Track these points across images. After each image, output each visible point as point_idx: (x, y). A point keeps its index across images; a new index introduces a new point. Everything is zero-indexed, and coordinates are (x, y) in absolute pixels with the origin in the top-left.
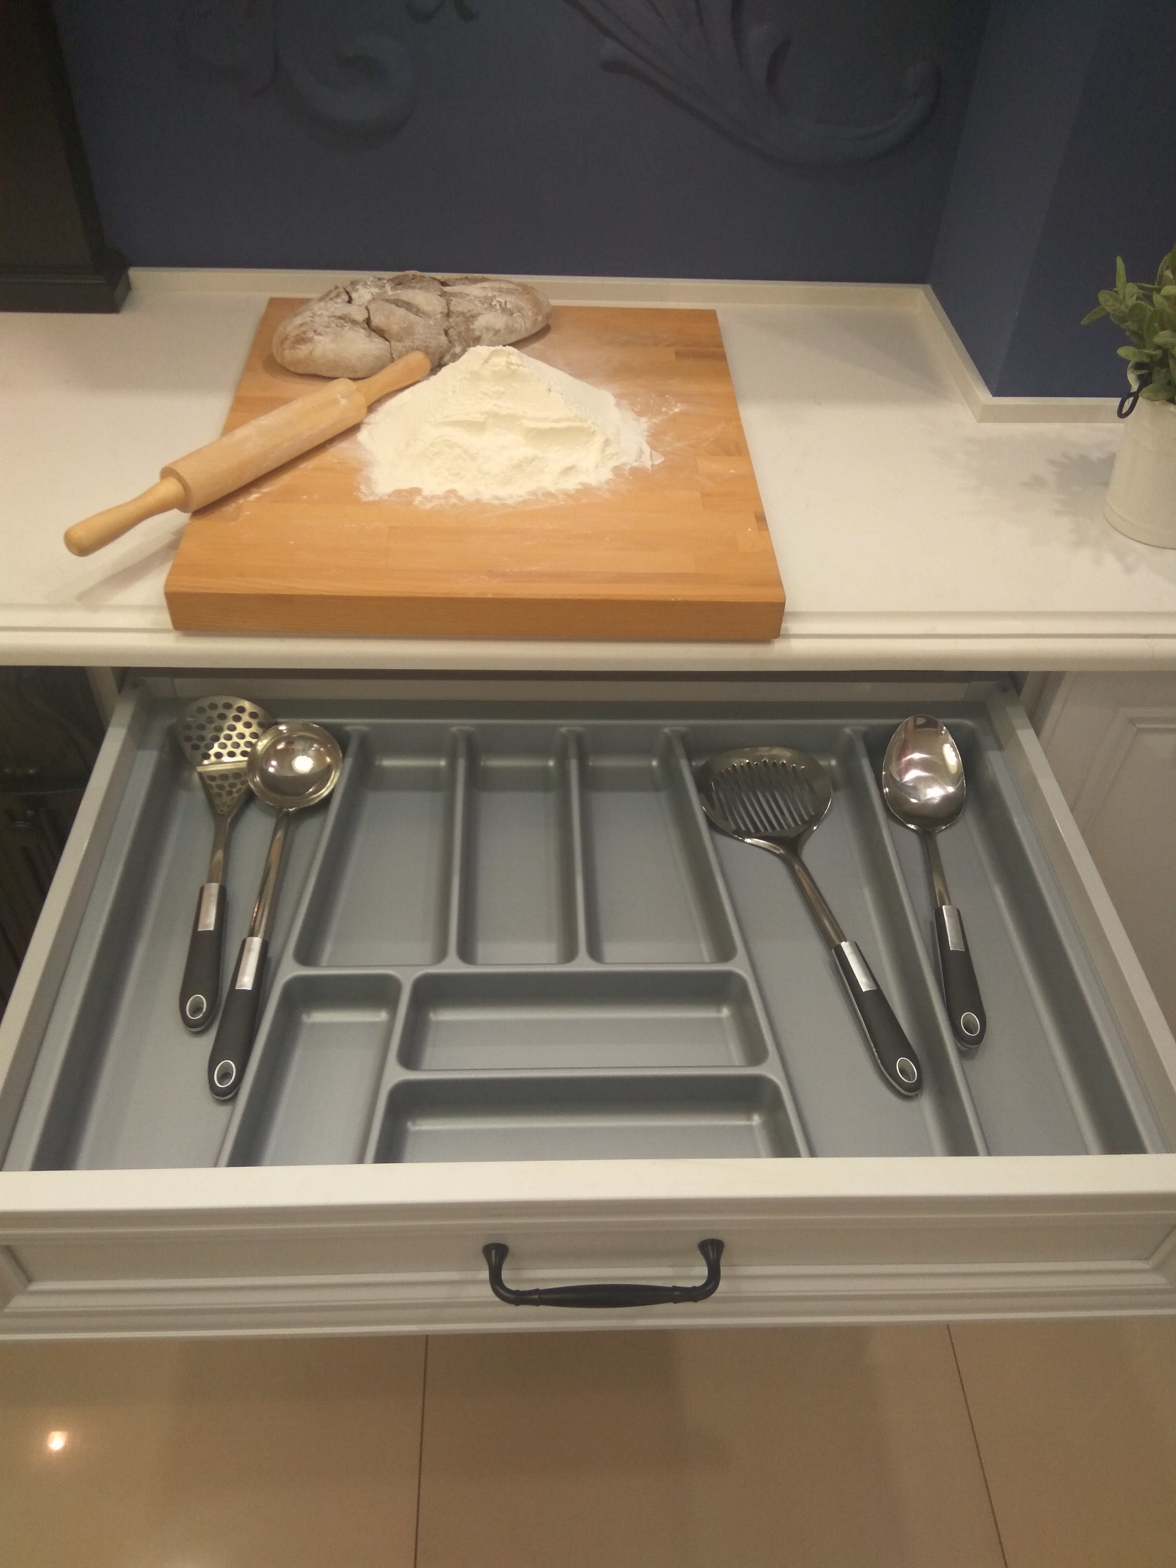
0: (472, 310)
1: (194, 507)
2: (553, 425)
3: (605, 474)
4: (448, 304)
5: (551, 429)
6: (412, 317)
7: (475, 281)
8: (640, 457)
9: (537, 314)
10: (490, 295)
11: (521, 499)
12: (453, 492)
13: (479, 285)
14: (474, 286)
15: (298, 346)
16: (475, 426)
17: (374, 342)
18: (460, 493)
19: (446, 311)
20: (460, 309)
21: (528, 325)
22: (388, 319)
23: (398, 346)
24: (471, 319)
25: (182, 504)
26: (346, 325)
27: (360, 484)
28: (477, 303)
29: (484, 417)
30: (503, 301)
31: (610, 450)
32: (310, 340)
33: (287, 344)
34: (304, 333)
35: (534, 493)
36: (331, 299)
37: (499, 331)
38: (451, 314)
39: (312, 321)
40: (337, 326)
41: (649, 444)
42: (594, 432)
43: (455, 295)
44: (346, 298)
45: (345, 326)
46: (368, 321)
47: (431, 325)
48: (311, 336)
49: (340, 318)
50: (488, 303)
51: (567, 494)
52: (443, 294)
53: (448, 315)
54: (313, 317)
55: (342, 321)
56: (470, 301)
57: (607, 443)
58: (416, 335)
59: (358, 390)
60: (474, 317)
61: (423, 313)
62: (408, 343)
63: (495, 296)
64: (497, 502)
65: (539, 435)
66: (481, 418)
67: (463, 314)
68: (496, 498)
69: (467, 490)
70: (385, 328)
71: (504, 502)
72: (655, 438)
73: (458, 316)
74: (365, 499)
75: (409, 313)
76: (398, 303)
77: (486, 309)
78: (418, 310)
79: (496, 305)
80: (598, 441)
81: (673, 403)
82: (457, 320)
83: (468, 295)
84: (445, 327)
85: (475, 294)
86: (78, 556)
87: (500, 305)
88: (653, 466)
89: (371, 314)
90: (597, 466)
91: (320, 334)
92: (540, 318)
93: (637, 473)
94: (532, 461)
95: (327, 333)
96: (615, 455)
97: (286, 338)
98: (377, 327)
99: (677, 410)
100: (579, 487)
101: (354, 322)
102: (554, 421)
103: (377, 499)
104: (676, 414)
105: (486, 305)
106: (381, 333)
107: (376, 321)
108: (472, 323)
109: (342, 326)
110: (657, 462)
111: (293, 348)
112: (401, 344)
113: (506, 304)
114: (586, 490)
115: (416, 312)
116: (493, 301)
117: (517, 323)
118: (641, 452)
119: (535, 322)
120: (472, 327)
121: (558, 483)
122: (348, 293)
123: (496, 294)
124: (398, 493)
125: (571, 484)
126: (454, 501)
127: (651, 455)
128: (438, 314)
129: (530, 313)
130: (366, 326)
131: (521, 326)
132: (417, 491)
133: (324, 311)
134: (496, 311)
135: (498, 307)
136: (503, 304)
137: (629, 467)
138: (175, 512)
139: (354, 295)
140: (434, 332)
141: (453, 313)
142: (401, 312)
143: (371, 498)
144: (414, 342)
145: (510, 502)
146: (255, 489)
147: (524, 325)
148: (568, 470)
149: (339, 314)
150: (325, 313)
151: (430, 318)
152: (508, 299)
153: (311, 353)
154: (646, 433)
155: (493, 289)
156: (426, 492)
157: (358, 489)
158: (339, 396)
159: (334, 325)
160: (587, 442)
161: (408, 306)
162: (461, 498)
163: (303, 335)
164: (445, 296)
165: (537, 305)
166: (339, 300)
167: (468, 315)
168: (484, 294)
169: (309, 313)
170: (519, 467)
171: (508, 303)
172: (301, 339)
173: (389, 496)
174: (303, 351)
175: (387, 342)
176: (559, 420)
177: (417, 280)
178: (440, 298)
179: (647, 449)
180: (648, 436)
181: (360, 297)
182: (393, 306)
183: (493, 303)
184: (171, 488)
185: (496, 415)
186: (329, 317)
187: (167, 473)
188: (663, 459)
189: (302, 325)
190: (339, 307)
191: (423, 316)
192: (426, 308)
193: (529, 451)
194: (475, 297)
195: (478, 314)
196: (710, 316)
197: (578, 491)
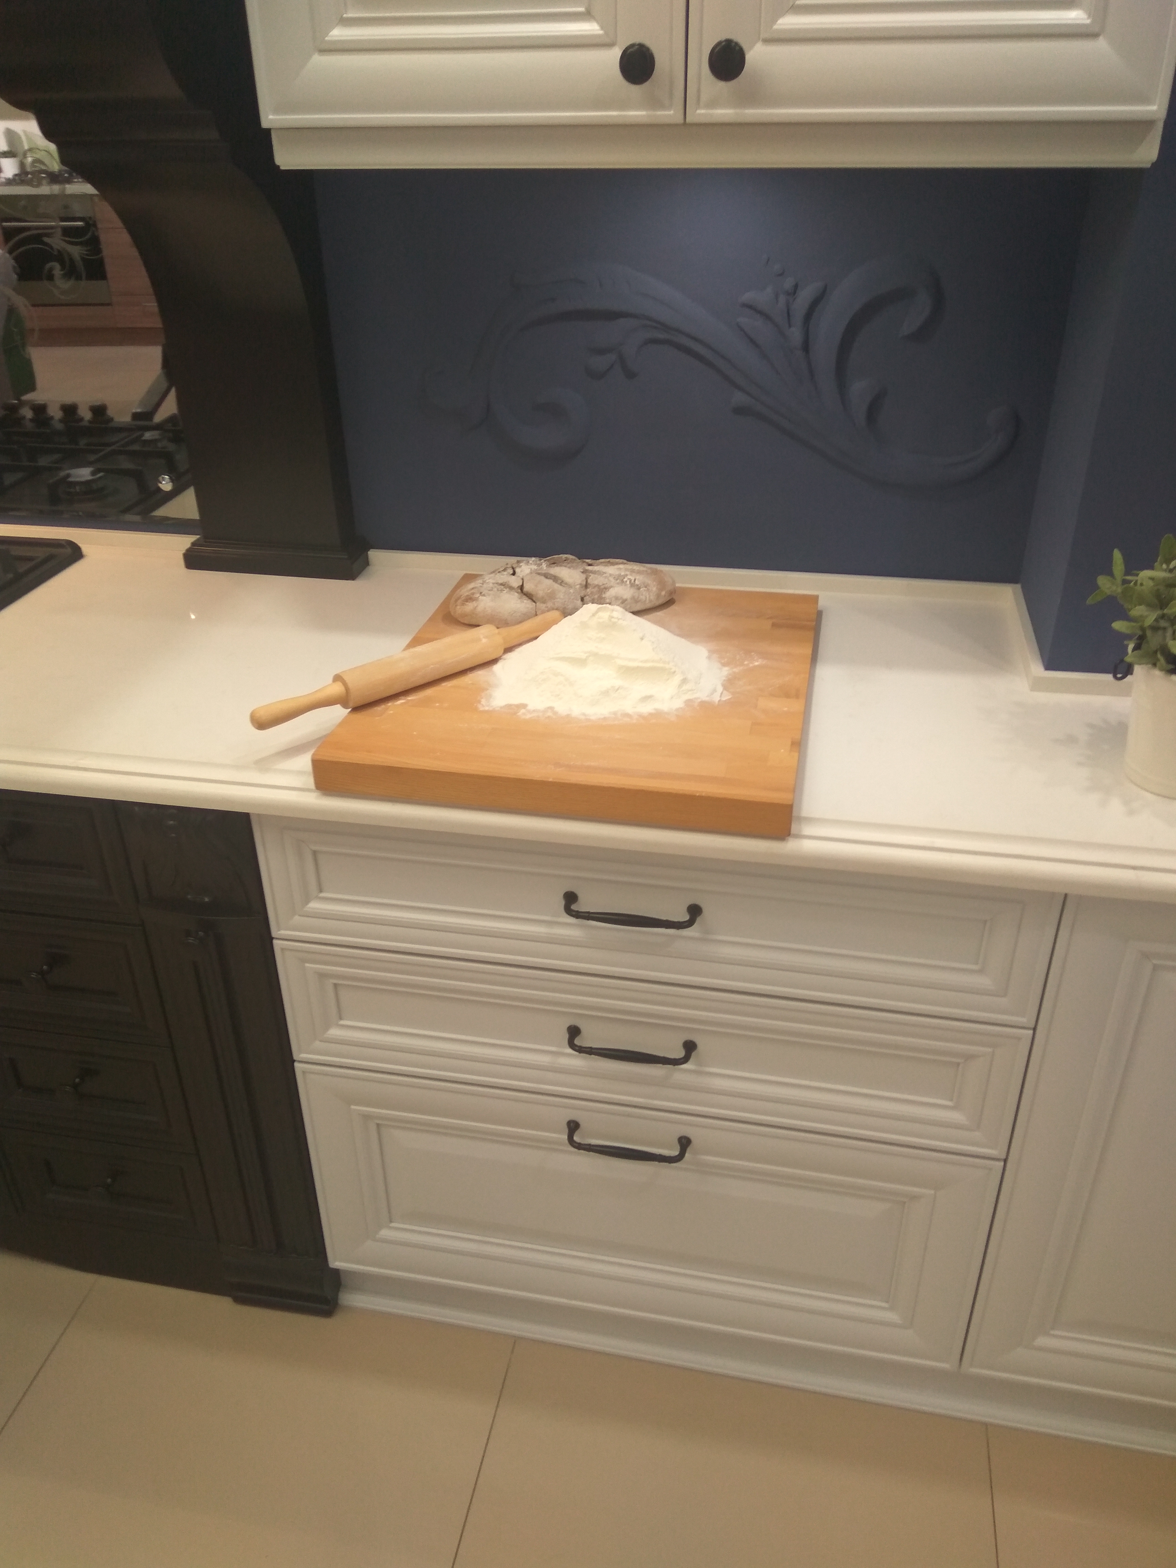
0: (606, 584)
1: (352, 704)
2: (641, 664)
3: (678, 704)
4: (587, 579)
5: (638, 667)
6: (556, 586)
7: (613, 564)
8: (712, 694)
9: (661, 590)
10: (623, 574)
11: (602, 717)
12: (551, 708)
13: (616, 567)
14: (612, 567)
15: (467, 603)
16: (580, 662)
17: (523, 602)
18: (556, 709)
19: (585, 583)
20: (596, 582)
21: (652, 598)
22: (536, 586)
23: (542, 606)
24: (604, 590)
25: (343, 701)
26: (505, 589)
27: (482, 698)
28: (611, 579)
29: (586, 655)
30: (633, 579)
31: (685, 687)
32: (476, 599)
33: (459, 601)
34: (473, 594)
35: (615, 713)
36: (499, 572)
37: (626, 600)
38: (588, 586)
39: (481, 586)
40: (498, 590)
41: (723, 685)
42: (675, 672)
43: (594, 572)
44: (511, 572)
45: (504, 591)
46: (522, 587)
47: (570, 592)
48: (477, 596)
49: (501, 584)
50: (621, 580)
51: (641, 716)
52: (585, 572)
53: (586, 586)
54: (483, 584)
55: (502, 587)
56: (606, 577)
57: (684, 681)
58: (557, 599)
59: (499, 633)
60: (606, 589)
61: (566, 584)
62: (550, 604)
63: (627, 575)
64: (583, 717)
65: (628, 671)
66: (584, 656)
67: (598, 586)
68: (584, 714)
69: (562, 708)
70: (533, 593)
71: (588, 717)
72: (729, 683)
73: (594, 587)
74: (481, 709)
75: (554, 583)
76: (547, 576)
77: (618, 583)
78: (563, 581)
79: (626, 581)
80: (677, 679)
81: (755, 659)
82: (592, 590)
83: (605, 573)
84: (582, 595)
85: (610, 573)
86: (257, 729)
87: (630, 582)
88: (719, 701)
89: (524, 583)
90: (672, 698)
91: (484, 595)
92: (663, 593)
93: (706, 706)
94: (618, 689)
95: (489, 595)
96: (690, 690)
97: (459, 598)
98: (527, 592)
99: (756, 664)
100: (653, 711)
101: (511, 588)
102: (642, 662)
103: (491, 709)
104: (755, 667)
105: (618, 581)
106: (530, 596)
107: (527, 588)
108: (604, 593)
109: (502, 590)
110: (724, 699)
111: (463, 604)
112: (544, 605)
113: (635, 580)
114: (658, 714)
115: (561, 583)
116: (624, 578)
117: (642, 595)
118: (715, 691)
119: (658, 596)
120: (604, 596)
121: (635, 707)
122: (513, 568)
123: (628, 573)
124: (509, 706)
125: (647, 709)
126: (549, 714)
127: (722, 694)
128: (577, 585)
129: (654, 589)
130: (519, 590)
131: (646, 597)
132: (524, 706)
133: (490, 580)
134: (626, 585)
135: (628, 582)
136: (633, 581)
137: (699, 700)
138: (338, 707)
139: (517, 570)
140: (572, 597)
141: (590, 585)
142: (549, 582)
143: (487, 708)
144: (555, 604)
145: (593, 718)
146: (402, 697)
147: (649, 596)
148: (647, 698)
149: (500, 582)
150: (491, 581)
151: (571, 587)
152: (637, 578)
153: (475, 608)
154: (724, 678)
155: (626, 570)
156: (531, 707)
157: (479, 702)
158: (481, 637)
159: (495, 589)
160: (668, 679)
161: (555, 579)
162: (555, 713)
163: (472, 596)
164: (586, 573)
165: (662, 584)
166: (505, 573)
167: (602, 587)
168: (617, 573)
169: (480, 581)
170: (606, 693)
171: (636, 581)
172: (469, 599)
173: (501, 708)
174: (469, 607)
175: (534, 603)
176: (646, 661)
177: (569, 561)
178: (581, 574)
179: (720, 689)
180: (724, 680)
181: (521, 571)
182: (543, 578)
183: (625, 580)
184: (337, 689)
185: (596, 655)
186: (493, 583)
187: (337, 678)
188: (730, 697)
189: (473, 589)
190: (505, 577)
191: (566, 585)
192: (568, 579)
193: (618, 683)
194: (611, 575)
195: (611, 587)
196: (814, 599)
197: (651, 714)
